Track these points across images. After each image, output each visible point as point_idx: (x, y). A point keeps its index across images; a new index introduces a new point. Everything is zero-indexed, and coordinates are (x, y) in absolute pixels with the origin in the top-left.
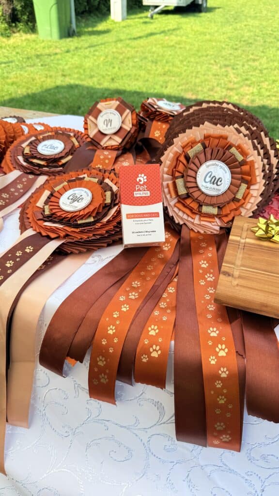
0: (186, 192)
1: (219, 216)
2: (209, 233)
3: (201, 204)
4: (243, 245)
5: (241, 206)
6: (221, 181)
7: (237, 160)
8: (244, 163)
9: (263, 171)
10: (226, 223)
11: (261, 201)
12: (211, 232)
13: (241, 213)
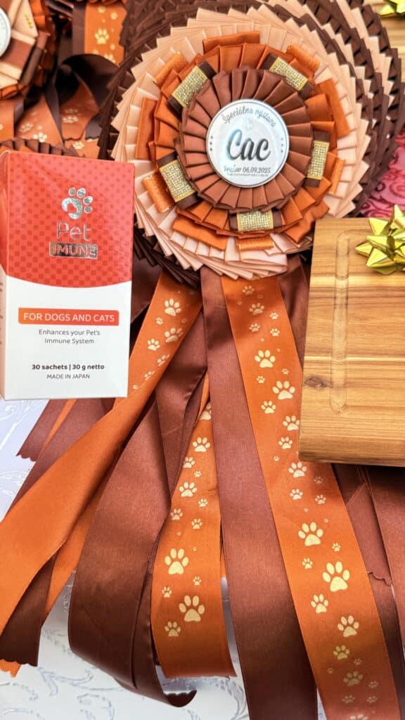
0: (193, 192)
1: (278, 230)
2: (266, 274)
3: (231, 212)
4: (344, 295)
5: (326, 192)
6: (266, 148)
7: (292, 90)
8: (309, 91)
9: (360, 97)
10: (298, 243)
11: (368, 171)
12: (270, 272)
13: (329, 209)
